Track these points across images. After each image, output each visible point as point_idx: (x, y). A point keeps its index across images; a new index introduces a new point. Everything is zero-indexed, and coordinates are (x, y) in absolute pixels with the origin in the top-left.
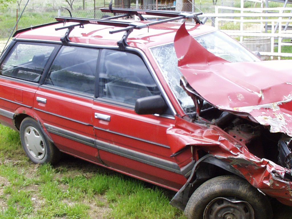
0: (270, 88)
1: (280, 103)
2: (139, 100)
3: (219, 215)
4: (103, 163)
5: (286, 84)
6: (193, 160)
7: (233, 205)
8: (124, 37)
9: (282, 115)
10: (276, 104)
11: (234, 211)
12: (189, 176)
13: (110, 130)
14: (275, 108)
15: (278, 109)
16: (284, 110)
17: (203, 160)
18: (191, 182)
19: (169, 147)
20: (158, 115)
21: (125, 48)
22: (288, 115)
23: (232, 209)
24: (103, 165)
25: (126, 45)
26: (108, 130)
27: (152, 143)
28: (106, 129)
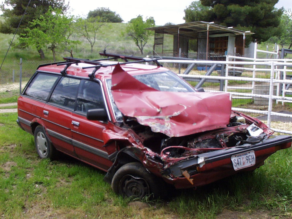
0: (167, 107)
1: (170, 116)
2: (89, 111)
3: (128, 187)
4: (78, 157)
5: (179, 105)
6: (117, 150)
7: (136, 181)
8: (94, 72)
9: (169, 124)
10: (168, 117)
11: (137, 185)
12: (114, 161)
13: (79, 132)
14: (167, 119)
15: (169, 120)
16: (172, 121)
17: (122, 151)
18: (115, 165)
19: (103, 141)
20: (102, 122)
21: (93, 79)
22: (174, 124)
23: (136, 184)
24: (78, 159)
25: (94, 77)
26: (78, 132)
27: (98, 140)
28: (77, 131)
